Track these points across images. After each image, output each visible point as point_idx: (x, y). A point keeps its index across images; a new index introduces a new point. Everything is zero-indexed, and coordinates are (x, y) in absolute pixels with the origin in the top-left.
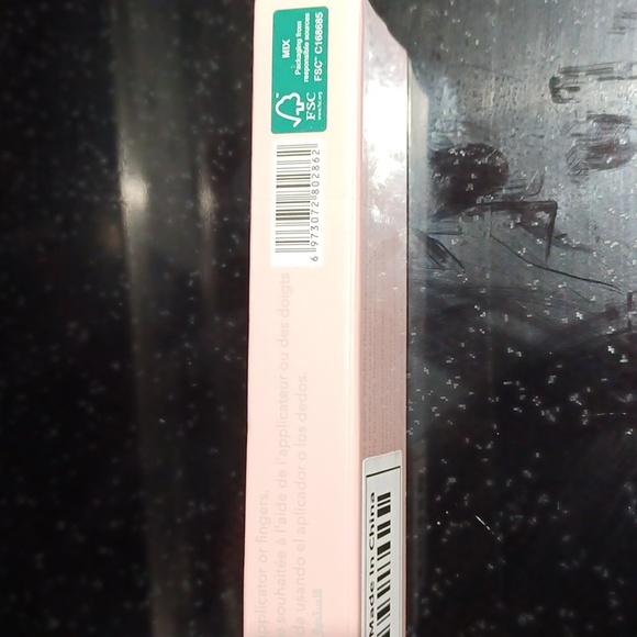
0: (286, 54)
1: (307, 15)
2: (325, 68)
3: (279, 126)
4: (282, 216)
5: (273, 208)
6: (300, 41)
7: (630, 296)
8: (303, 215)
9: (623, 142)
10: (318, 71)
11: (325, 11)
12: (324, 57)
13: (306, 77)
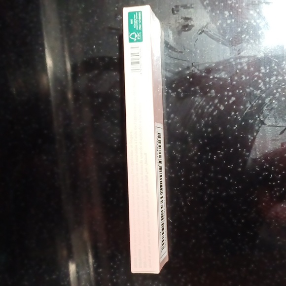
0: (132, 23)
1: (137, 13)
2: (142, 26)
3: (131, 41)
4: (132, 63)
5: (131, 61)
6: (135, 20)
7: (192, 64)
8: (138, 63)
9: (190, 24)
10: (140, 27)
11: (141, 12)
12: (141, 23)
13: (137, 29)
